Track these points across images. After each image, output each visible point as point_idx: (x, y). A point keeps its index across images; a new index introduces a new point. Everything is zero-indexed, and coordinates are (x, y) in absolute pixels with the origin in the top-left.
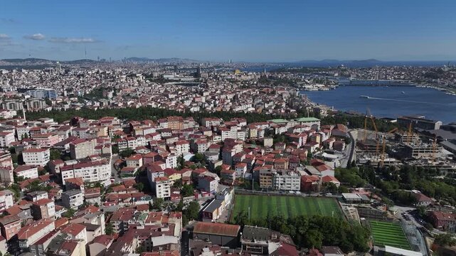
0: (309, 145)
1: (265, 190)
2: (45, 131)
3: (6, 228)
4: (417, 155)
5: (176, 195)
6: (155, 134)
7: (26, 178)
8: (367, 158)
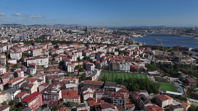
0: (134, 55)
1: (115, 71)
2: (20, 46)
3: (3, 80)
4: (181, 60)
5: (76, 71)
6: (67, 49)
7: (12, 64)
8: (159, 61)
